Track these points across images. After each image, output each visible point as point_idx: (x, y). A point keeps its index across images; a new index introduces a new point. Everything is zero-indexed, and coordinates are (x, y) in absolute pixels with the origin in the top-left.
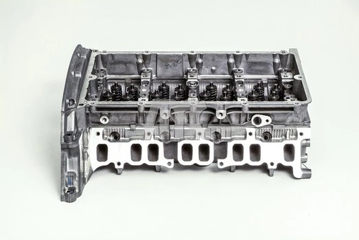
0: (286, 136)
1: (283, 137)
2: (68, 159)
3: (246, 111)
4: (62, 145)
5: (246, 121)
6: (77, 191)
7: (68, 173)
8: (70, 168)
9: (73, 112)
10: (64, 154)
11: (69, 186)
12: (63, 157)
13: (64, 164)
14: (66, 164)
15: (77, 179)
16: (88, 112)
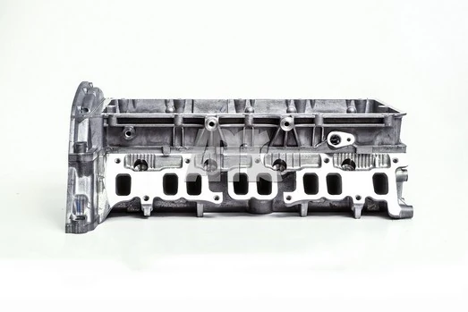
0: (374, 165)
1: (371, 166)
2: (77, 178)
3: (320, 123)
4: (69, 155)
5: (320, 142)
6: (89, 220)
7: (77, 196)
8: (80, 189)
9: (87, 119)
10: (72, 170)
11: (78, 214)
12: (70, 174)
13: (71, 184)
14: (74, 184)
15: (89, 205)
16: (105, 124)
